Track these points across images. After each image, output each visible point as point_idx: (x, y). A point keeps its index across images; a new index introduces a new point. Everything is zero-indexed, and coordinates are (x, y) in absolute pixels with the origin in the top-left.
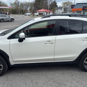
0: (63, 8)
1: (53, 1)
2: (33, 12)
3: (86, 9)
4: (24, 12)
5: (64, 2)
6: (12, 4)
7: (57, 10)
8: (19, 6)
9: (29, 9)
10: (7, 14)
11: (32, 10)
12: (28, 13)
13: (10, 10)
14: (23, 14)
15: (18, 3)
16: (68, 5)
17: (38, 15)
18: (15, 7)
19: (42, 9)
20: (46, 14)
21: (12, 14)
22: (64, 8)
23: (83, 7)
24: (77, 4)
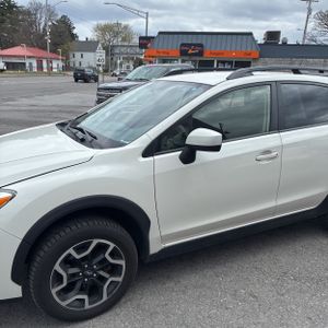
0: (100, 45)
1: (59, 17)
3: (190, 52)
5: (103, 22)
7: (78, 51)
16: (116, 35)
17: (3, 71)
20: (35, 64)
22: (103, 44)
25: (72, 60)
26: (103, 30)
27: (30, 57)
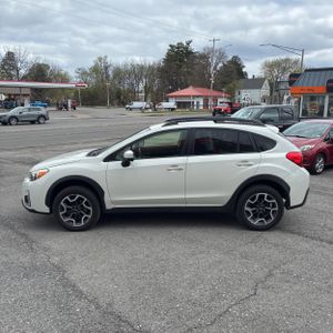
0: (266, 82)
1: (230, 58)
2: (156, 97)
4: (125, 98)
6: (83, 73)
7: (243, 88)
8: (108, 77)
9: (141, 87)
10: (66, 107)
11: (152, 92)
12: (138, 100)
13: (76, 92)
14: (122, 104)
15: (106, 68)
16: (284, 70)
17: (173, 109)
18: (93, 81)
19: (187, 86)
20: (201, 103)
21: (83, 105)
22: (269, 81)
23: (329, 81)
24: (306, 71)
25: (237, 97)
26: (271, 66)
27: (198, 96)
